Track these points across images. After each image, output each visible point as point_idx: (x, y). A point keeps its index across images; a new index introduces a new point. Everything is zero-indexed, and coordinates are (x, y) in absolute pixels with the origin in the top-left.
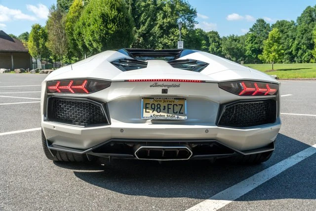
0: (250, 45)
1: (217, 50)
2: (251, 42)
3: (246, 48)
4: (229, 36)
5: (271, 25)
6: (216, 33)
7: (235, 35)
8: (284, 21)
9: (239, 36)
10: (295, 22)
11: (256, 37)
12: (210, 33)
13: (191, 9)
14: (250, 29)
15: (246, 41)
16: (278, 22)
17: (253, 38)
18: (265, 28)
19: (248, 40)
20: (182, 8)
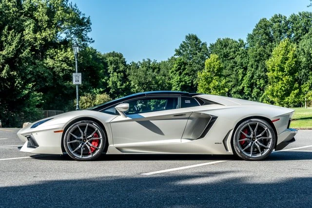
0: (177, 78)
1: (121, 85)
2: (178, 72)
3: (171, 82)
4: (142, 61)
5: (208, 46)
6: (120, 56)
7: (152, 60)
8: (228, 39)
9: (158, 62)
10: (245, 41)
11: (185, 64)
12: (109, 55)
13: (81, 17)
14: (176, 51)
15: (170, 71)
16: (220, 42)
17: (182, 66)
18: (200, 49)
19: (173, 69)
20: (68, 15)
